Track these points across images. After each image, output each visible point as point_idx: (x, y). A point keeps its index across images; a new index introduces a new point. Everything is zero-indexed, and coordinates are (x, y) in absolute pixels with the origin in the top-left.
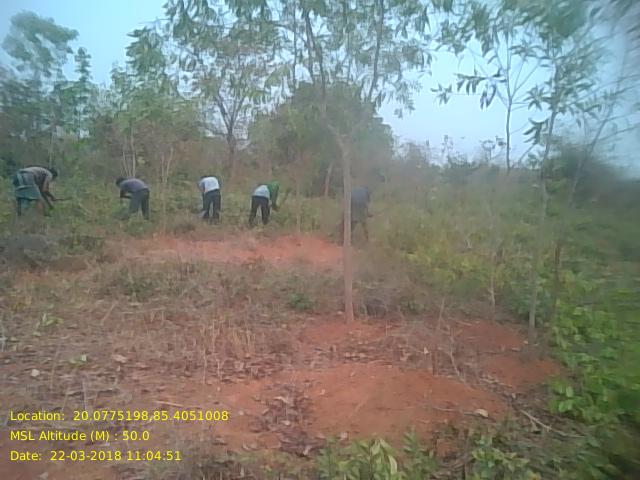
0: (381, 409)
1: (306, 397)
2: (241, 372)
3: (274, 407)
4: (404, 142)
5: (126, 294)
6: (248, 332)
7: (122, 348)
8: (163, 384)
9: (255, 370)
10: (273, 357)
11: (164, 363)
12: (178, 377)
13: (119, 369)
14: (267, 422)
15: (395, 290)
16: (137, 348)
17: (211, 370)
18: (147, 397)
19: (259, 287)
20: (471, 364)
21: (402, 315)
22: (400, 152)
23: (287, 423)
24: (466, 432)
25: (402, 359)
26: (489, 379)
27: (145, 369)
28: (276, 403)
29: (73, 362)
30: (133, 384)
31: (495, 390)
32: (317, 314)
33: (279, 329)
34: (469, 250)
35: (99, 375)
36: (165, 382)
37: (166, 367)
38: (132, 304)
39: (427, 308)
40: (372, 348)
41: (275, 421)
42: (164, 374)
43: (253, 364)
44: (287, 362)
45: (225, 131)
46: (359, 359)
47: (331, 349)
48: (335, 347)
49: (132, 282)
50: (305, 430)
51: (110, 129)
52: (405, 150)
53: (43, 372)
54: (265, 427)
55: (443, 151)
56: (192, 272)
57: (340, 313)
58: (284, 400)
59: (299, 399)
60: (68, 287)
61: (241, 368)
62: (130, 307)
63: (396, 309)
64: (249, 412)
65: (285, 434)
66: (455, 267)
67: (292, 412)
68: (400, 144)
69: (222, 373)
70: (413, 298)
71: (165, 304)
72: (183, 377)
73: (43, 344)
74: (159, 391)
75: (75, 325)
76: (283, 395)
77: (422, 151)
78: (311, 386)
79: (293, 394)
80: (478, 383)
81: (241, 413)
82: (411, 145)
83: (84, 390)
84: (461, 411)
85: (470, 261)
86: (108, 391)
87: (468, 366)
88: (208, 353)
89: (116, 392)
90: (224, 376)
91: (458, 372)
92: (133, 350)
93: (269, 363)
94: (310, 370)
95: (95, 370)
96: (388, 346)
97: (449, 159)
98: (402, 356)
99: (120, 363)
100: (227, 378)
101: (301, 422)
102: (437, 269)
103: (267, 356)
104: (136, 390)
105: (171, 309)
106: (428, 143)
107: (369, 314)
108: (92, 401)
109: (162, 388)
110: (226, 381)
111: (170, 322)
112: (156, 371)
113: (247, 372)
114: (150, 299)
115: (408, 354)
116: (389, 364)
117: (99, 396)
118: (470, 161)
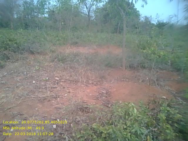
0: (132, 95)
1: (110, 91)
2: (91, 83)
3: (100, 93)
4: (144, 16)
5: (59, 61)
6: (93, 72)
7: (57, 76)
8: (69, 86)
9: (95, 83)
10: (100, 80)
11: (69, 80)
12: (73, 84)
13: (57, 81)
14: (98, 97)
15: (138, 61)
16: (62, 76)
17: (82, 82)
18: (64, 89)
19: (96, 60)
20: (162, 83)
21: (140, 69)
22: (142, 19)
23: (104, 98)
24: (159, 102)
25: (140, 81)
26: (167, 88)
27: (64, 82)
28: (101, 92)
29: (44, 79)
30: (61, 86)
31: (169, 91)
32: (114, 68)
33: (102, 72)
34: (163, 49)
35: (51, 83)
36: (70, 85)
37: (70, 81)
38: (60, 64)
39: (149, 67)
40: (130, 78)
41: (101, 97)
42: (69, 83)
43: (94, 81)
44: (104, 81)
45: (88, 14)
46: (126, 81)
47: (118, 78)
48: (119, 77)
49: (60, 58)
50: (109, 100)
51: (54, 14)
52: (144, 19)
53: (36, 82)
54: (97, 99)
55: (156, 18)
56: (77, 55)
57: (121, 68)
58: (103, 92)
59: (108, 91)
60: (43, 59)
61: (91, 82)
62: (60, 65)
63: (139, 67)
64: (93, 94)
65: (103, 101)
66: (158, 54)
67: (105, 95)
68: (142, 17)
69: (86, 83)
70: (144, 63)
71: (70, 64)
72: (74, 84)
73: (36, 74)
74: (68, 88)
75: (45, 69)
76: (103, 90)
77: (149, 19)
78: (111, 88)
79: (106, 90)
80: (163, 89)
81: (91, 95)
82: (146, 17)
83: (47, 87)
84: (157, 96)
85: (163, 52)
86: (54, 87)
87: (160, 84)
88: (81, 78)
89: (56, 88)
90: (86, 84)
91: (157, 86)
92: (61, 76)
93: (99, 81)
94: (111, 84)
95: (50, 82)
96: (136, 77)
97: (158, 21)
98: (140, 80)
99: (57, 80)
100: (87, 85)
101: (108, 98)
102: (153, 55)
103: (98, 79)
104: (61, 87)
105: (71, 66)
106: (151, 16)
107: (130, 68)
108: (49, 90)
109: (69, 87)
110: (87, 86)
111: (71, 69)
112: (67, 82)
113: (93, 83)
114: (65, 63)
115: (142, 80)
116: (135, 82)
117: (51, 89)
118: (165, 22)
